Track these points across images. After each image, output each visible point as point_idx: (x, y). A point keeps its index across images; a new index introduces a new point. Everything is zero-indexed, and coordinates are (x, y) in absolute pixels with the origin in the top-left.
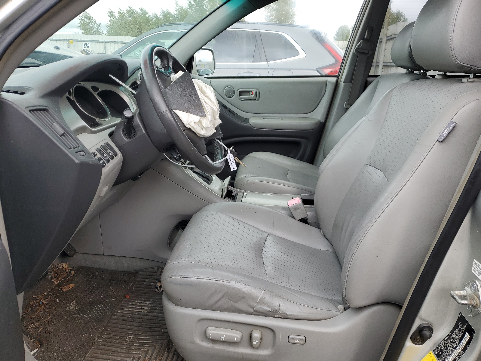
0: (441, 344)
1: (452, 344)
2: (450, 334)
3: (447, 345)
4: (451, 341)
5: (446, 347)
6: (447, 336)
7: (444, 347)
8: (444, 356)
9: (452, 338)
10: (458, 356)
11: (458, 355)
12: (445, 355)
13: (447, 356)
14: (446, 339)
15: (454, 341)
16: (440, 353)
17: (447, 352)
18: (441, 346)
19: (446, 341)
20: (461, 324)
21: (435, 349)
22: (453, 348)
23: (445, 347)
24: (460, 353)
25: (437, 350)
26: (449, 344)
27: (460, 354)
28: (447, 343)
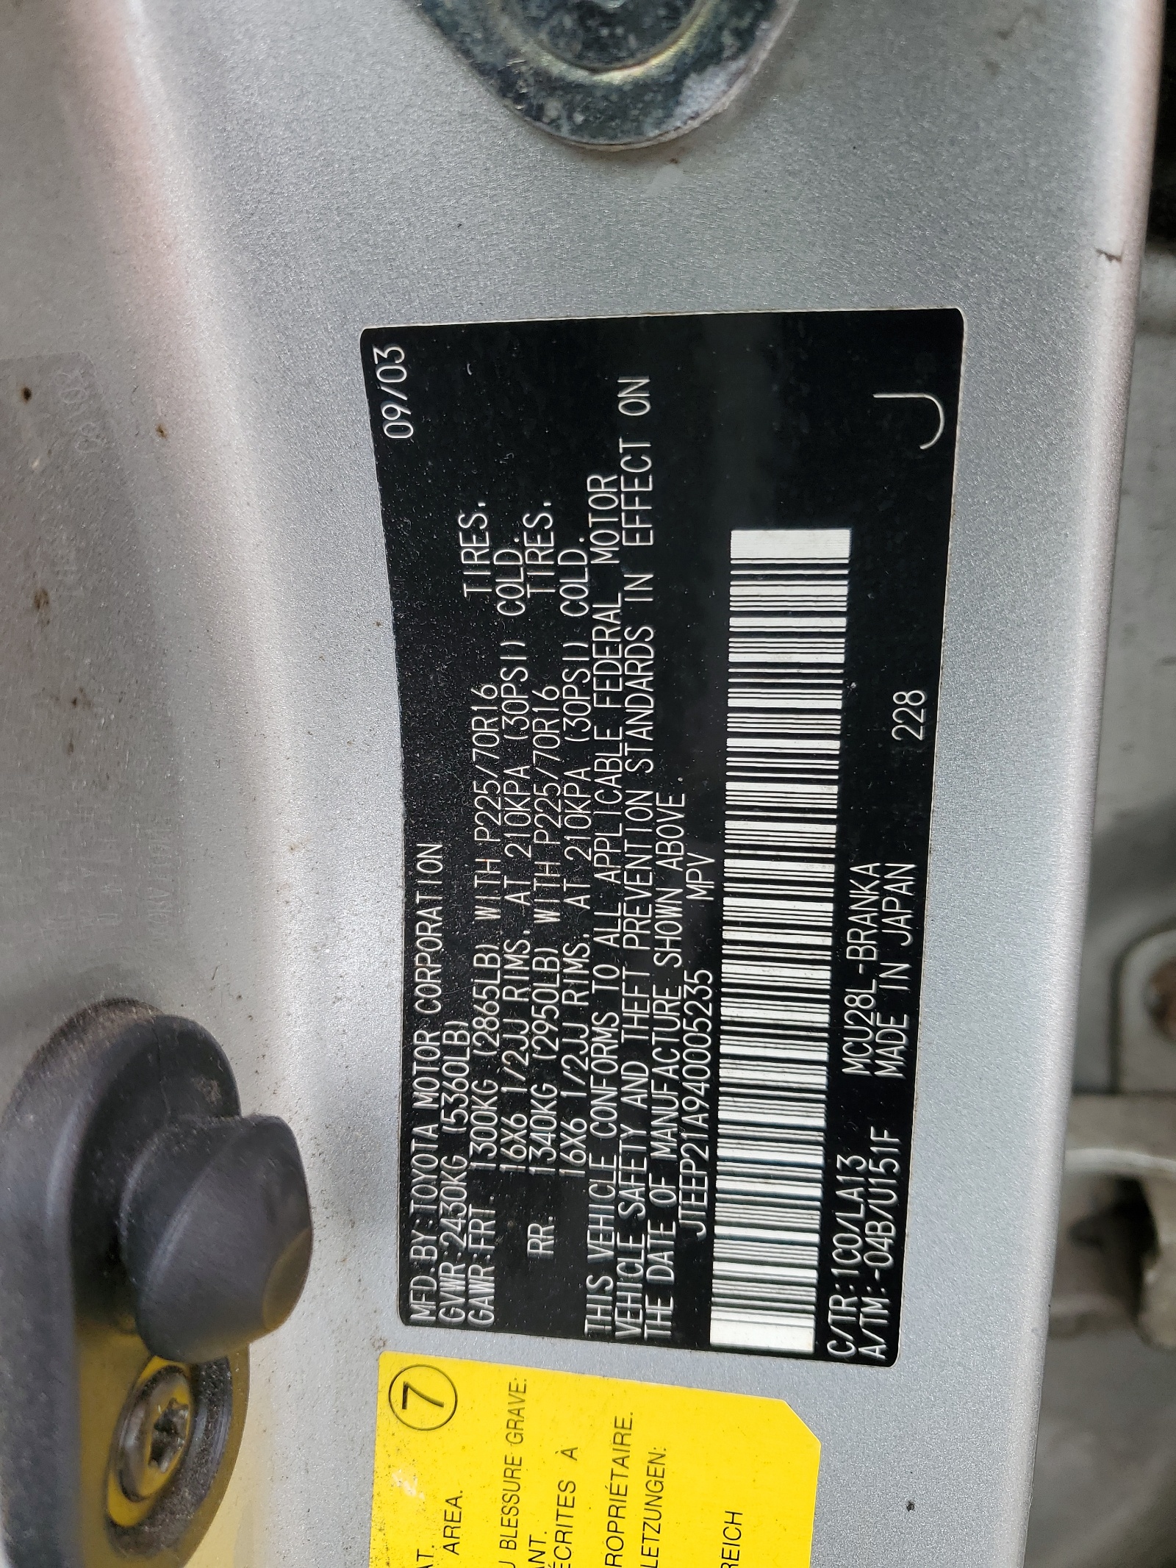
0: (429, 1116)
1: (600, 954)
2: (430, 854)
3: (537, 1030)
4: (543, 936)
5: (545, 1072)
6: (410, 920)
7: (508, 1105)
8: (631, 1227)
9: (519, 868)
10: (856, 998)
11: (845, 975)
12: (634, 1192)
13: (666, 1170)
14: (429, 979)
15: (588, 870)
16: (540, 1240)
17: (628, 1114)
18: (451, 1144)
19: (459, 1006)
20: (504, 532)
21: (407, 1269)
22: (669, 979)
23: (521, 1104)
24: (840, 925)
25: (451, 1252)
26: (550, 998)
27: (862, 947)
28: (509, 1009)
